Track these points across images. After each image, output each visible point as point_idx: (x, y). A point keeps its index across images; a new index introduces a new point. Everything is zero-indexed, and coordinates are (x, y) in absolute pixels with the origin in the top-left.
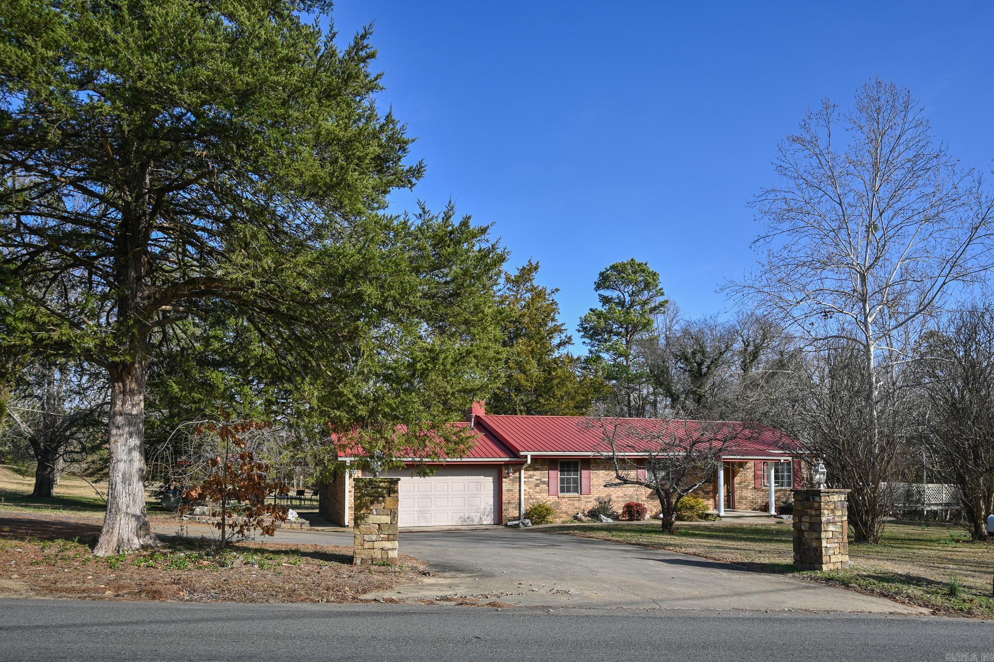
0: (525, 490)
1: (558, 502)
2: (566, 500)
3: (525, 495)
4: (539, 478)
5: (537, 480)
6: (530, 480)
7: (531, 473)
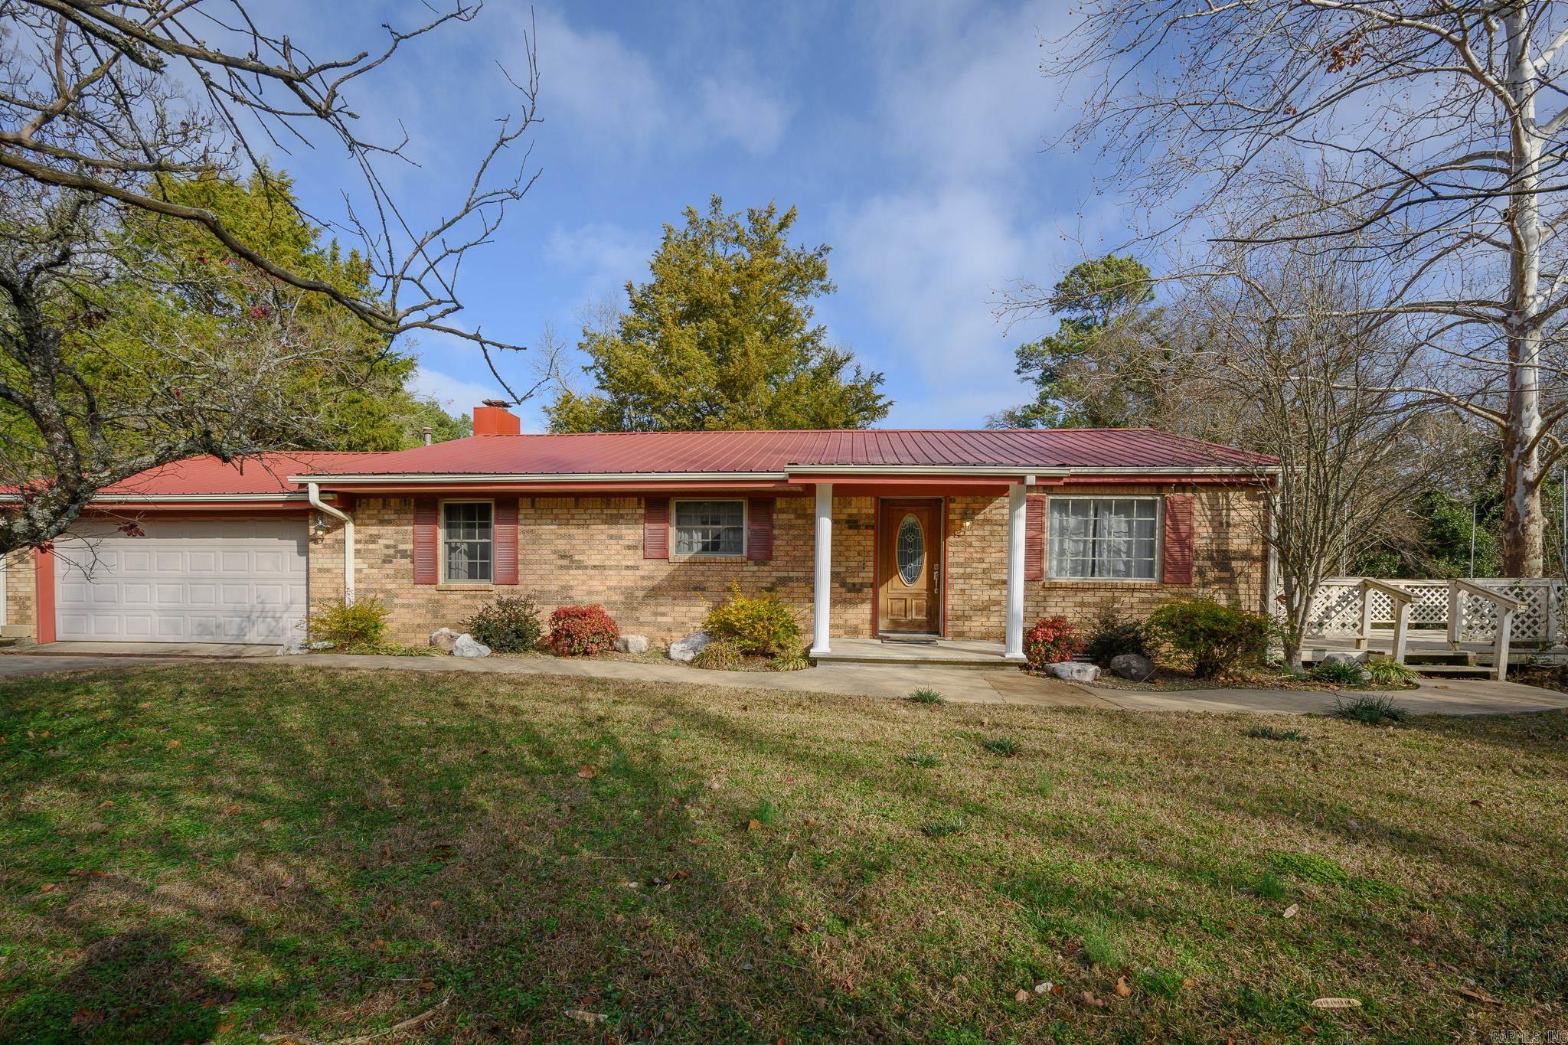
0: (358, 571)
1: (437, 601)
2: (457, 596)
3: (358, 581)
4: (391, 542)
5: (387, 547)
6: (371, 546)
7: (374, 530)
